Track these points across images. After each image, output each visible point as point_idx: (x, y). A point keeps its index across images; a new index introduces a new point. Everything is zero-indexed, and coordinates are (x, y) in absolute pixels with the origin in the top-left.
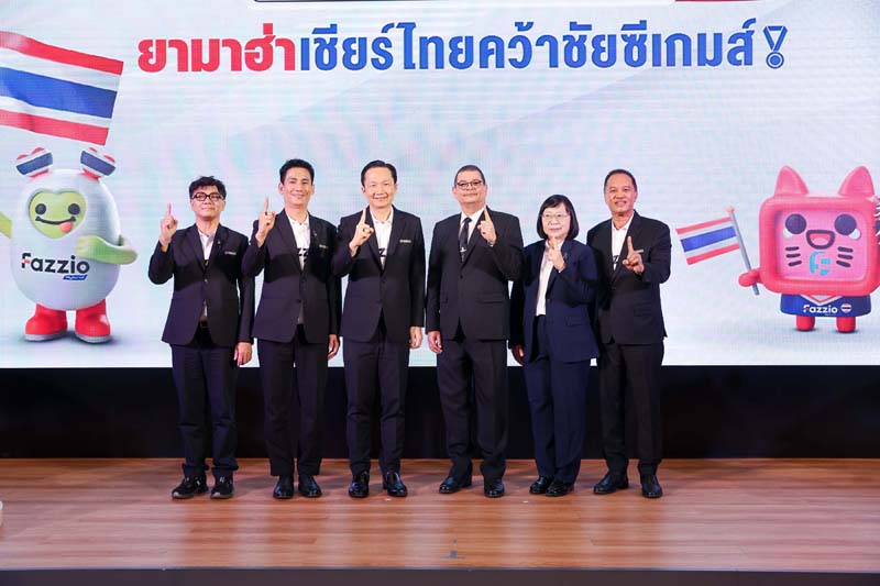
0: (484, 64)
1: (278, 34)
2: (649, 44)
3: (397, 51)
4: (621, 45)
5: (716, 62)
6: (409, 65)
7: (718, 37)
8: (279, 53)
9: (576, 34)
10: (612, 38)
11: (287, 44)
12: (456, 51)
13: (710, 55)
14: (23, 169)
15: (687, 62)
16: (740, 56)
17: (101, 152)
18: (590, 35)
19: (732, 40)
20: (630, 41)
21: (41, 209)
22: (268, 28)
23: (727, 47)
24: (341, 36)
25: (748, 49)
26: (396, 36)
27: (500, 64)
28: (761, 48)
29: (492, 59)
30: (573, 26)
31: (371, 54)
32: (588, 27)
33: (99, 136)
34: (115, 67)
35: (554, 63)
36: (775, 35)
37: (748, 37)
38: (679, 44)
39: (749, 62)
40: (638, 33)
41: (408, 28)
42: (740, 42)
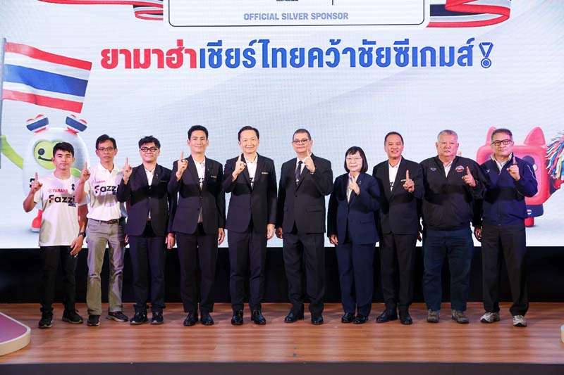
0: (311, 65)
1: (186, 46)
2: (410, 53)
3: (258, 57)
4: (393, 53)
5: (451, 64)
6: (265, 65)
7: (452, 49)
8: (187, 57)
9: (367, 47)
10: (388, 50)
11: (192, 52)
12: (294, 57)
13: (447, 60)
14: (31, 127)
15: (433, 64)
16: (465, 60)
17: (78, 117)
18: (375, 48)
19: (460, 51)
20: (399, 51)
21: (42, 152)
22: (180, 42)
23: (457, 55)
24: (225, 47)
25: (470, 56)
26: (258, 48)
27: (320, 65)
28: (477, 56)
29: (316, 62)
30: (365, 42)
31: (242, 58)
32: (374, 43)
33: (77, 107)
34: (87, 65)
35: (353, 64)
36: (486, 48)
37: (470, 49)
38: (428, 53)
39: (470, 64)
40: (404, 46)
41: (265, 43)
42: (465, 52)
